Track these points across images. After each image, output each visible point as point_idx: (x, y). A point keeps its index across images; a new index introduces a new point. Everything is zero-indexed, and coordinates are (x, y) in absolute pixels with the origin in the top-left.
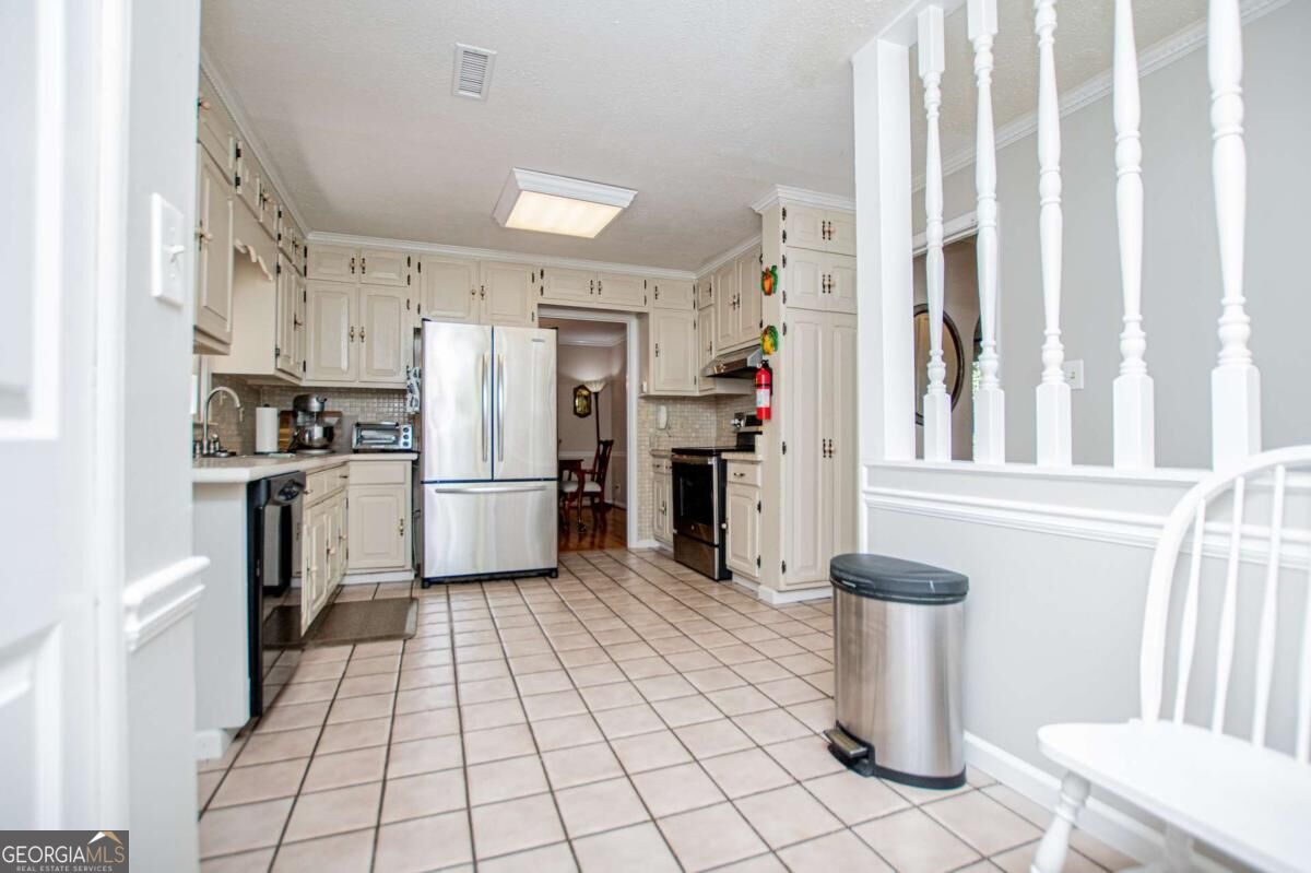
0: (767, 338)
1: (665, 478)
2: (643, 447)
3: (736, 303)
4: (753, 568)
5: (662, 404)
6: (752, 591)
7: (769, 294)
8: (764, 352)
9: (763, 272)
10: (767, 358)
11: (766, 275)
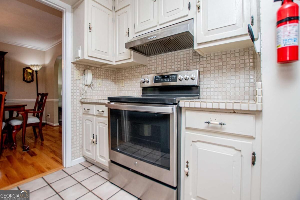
1: (95, 117)
2: (75, 97)
5: (88, 69)
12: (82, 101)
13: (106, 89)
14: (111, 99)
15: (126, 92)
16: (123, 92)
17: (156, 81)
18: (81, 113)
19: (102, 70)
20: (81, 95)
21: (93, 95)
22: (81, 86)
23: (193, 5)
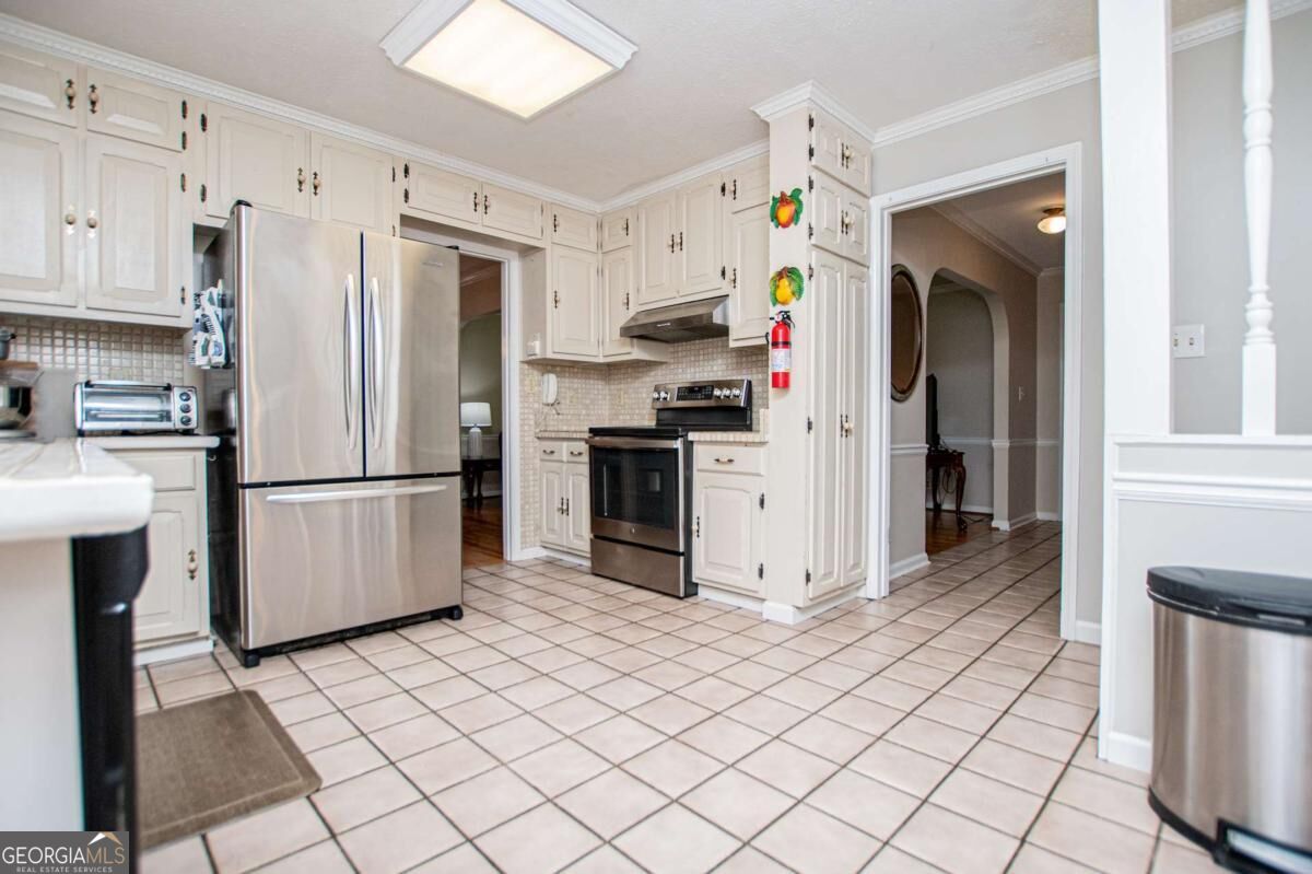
0: (785, 282)
1: (565, 467)
2: (526, 428)
3: (676, 244)
4: (751, 580)
5: (549, 372)
6: (739, 608)
7: (785, 226)
8: (775, 301)
9: (774, 198)
10: (785, 308)
11: (783, 200)
12: (540, 435)
13: (584, 412)
14: (594, 432)
15: (628, 417)
16: (621, 418)
17: (679, 398)
18: (537, 461)
20: (537, 424)
21: (555, 424)
22: (536, 406)
23: (729, 274)
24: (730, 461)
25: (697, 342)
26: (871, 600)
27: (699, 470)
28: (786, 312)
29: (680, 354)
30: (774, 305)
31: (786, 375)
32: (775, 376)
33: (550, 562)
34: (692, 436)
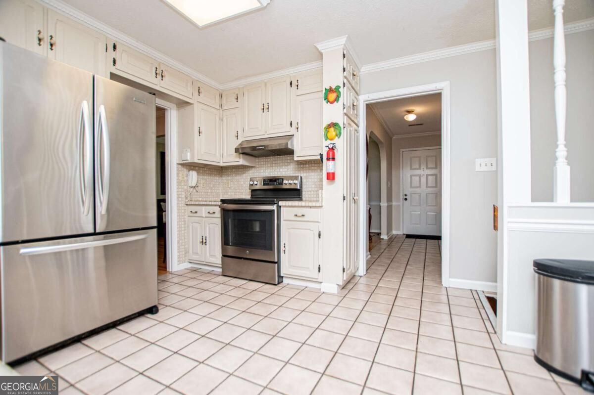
0: (332, 129)
1: (204, 219)
3: (265, 108)
4: (314, 274)
5: (192, 170)
6: (306, 287)
7: (332, 103)
8: (327, 138)
9: (326, 89)
10: (333, 142)
11: (331, 90)
12: (188, 203)
13: (210, 191)
14: (223, 201)
15: (233, 194)
16: (229, 194)
17: (264, 184)
18: (186, 217)
19: (205, 169)
20: (186, 197)
21: (197, 197)
22: (186, 187)
23: (294, 125)
24: (303, 215)
25: (271, 157)
26: (361, 276)
27: (284, 220)
28: (333, 144)
29: (262, 163)
30: (326, 140)
31: (333, 174)
32: (328, 174)
33: (195, 270)
34: (281, 203)
